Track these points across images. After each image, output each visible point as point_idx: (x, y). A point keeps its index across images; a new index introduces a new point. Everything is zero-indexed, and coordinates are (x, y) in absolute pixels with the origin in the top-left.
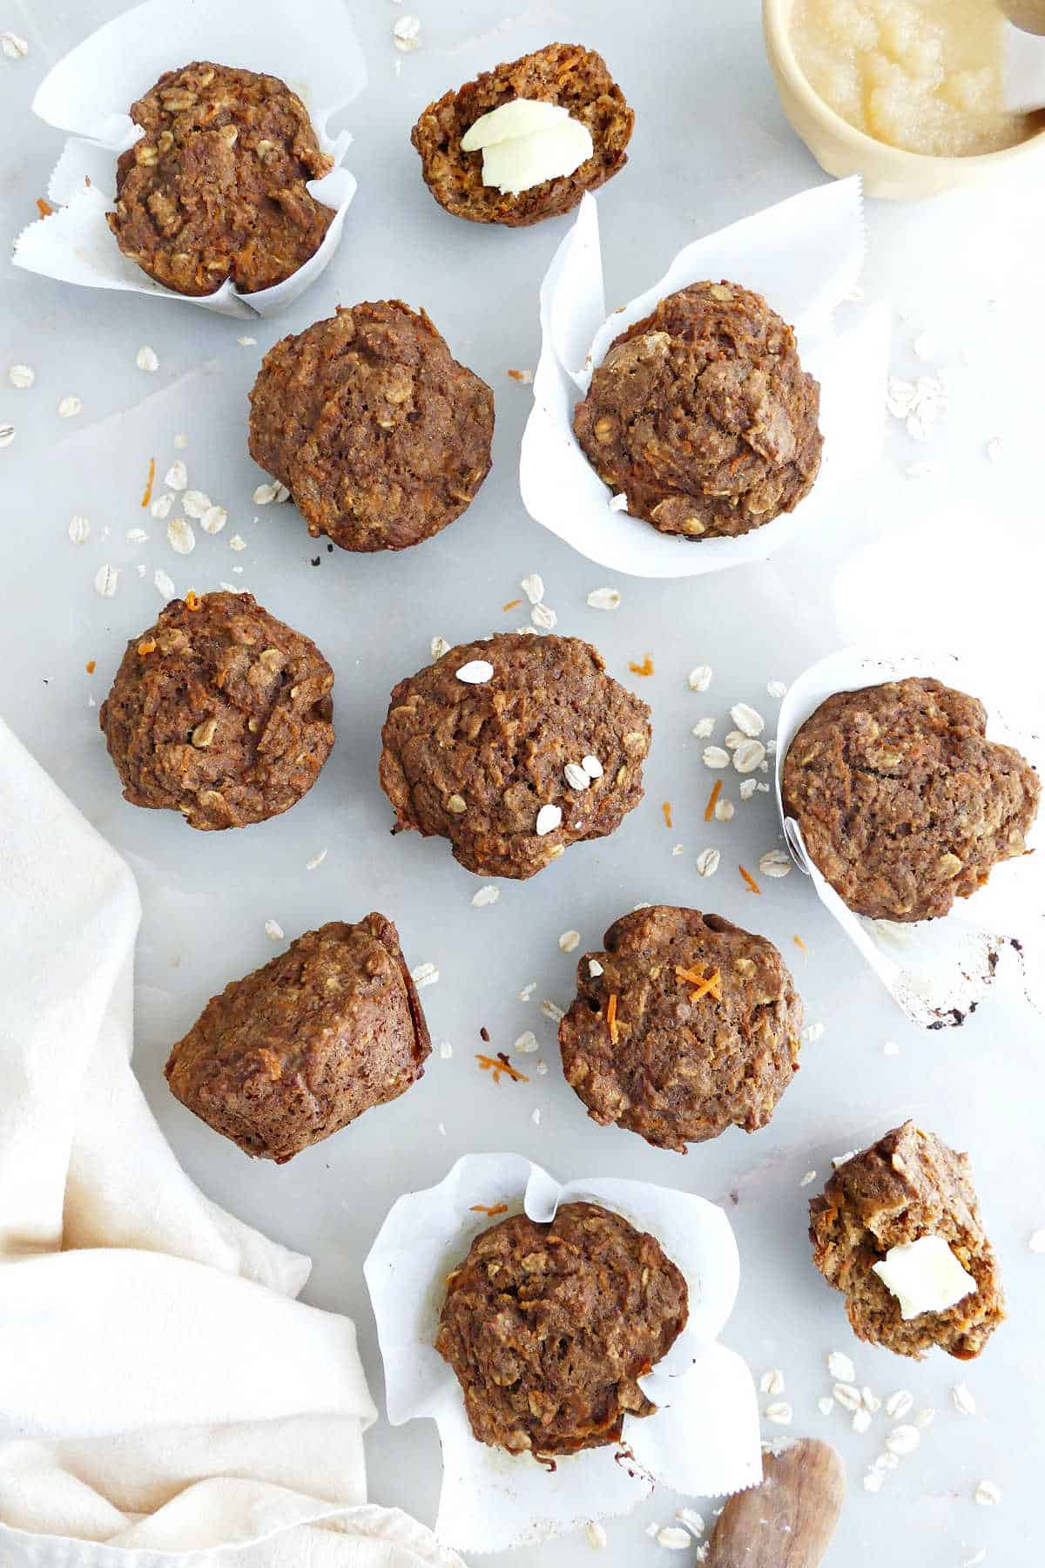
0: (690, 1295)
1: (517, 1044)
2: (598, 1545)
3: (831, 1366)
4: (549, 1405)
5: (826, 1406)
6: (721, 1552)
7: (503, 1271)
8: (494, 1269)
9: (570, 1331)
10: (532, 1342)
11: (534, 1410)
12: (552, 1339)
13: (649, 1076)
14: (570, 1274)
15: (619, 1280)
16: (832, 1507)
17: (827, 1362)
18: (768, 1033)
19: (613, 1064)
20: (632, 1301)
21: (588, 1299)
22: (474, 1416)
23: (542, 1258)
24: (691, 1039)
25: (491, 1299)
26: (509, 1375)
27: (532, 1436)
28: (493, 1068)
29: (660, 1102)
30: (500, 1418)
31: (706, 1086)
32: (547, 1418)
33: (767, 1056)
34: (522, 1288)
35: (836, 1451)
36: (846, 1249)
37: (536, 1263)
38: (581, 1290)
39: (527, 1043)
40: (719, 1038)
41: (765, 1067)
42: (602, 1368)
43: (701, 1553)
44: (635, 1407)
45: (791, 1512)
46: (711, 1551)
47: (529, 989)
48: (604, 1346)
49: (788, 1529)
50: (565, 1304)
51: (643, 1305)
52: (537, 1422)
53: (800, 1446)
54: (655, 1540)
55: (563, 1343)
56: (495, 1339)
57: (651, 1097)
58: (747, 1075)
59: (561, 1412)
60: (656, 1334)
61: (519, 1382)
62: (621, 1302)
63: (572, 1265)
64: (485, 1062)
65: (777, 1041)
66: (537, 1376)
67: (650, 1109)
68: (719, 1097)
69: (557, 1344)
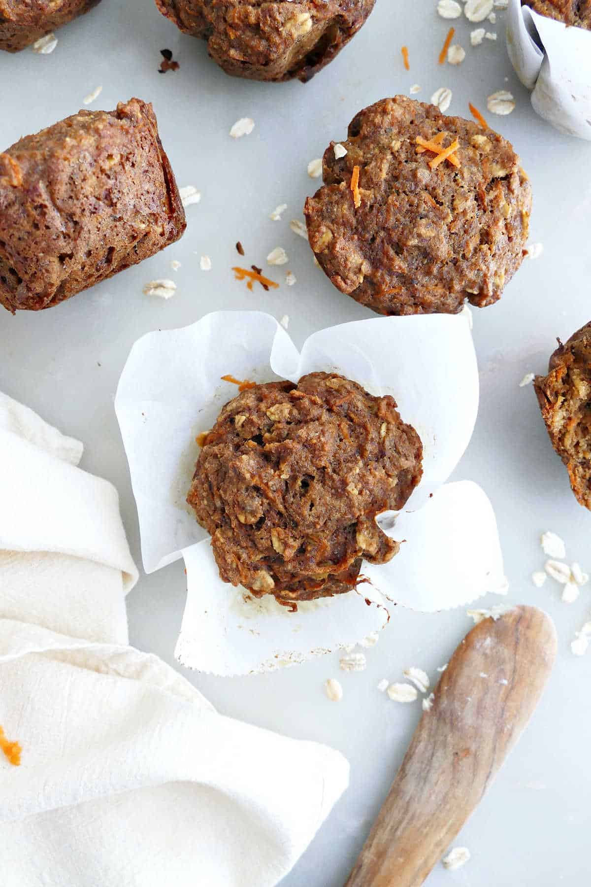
0: (425, 454)
1: (269, 258)
2: (334, 698)
3: (545, 544)
4: (291, 541)
5: (540, 579)
6: (444, 703)
7: (249, 421)
8: (241, 419)
9: (312, 470)
10: (275, 480)
11: (277, 546)
12: (294, 478)
13: (390, 241)
14: (313, 420)
15: (359, 430)
16: (544, 664)
17: (540, 540)
18: (503, 203)
19: (356, 231)
20: (370, 447)
21: (329, 443)
22: (220, 555)
23: (286, 407)
24: (431, 202)
25: (237, 447)
26: (253, 513)
27: (274, 577)
28: (248, 279)
29: (400, 264)
30: (244, 556)
31: (444, 250)
32: (289, 553)
33: (501, 224)
34: (267, 435)
35: (548, 615)
36: (574, 405)
37: (281, 411)
38: (323, 433)
39: (278, 256)
40: (456, 202)
41: (499, 237)
42: (340, 504)
43: (427, 704)
44: (373, 550)
45: (508, 667)
46: (436, 701)
47: (280, 210)
48: (344, 483)
49: (505, 682)
50: (308, 445)
51: (381, 455)
52: (280, 559)
53: (517, 611)
54: (386, 694)
55: (305, 485)
56: (240, 477)
57: (391, 260)
58: (482, 242)
59: (302, 550)
60: (394, 482)
61: (262, 521)
62: (361, 450)
63: (315, 412)
64: (240, 273)
65: (511, 211)
66: (280, 514)
67: (390, 272)
68: (455, 262)
69: (299, 483)
